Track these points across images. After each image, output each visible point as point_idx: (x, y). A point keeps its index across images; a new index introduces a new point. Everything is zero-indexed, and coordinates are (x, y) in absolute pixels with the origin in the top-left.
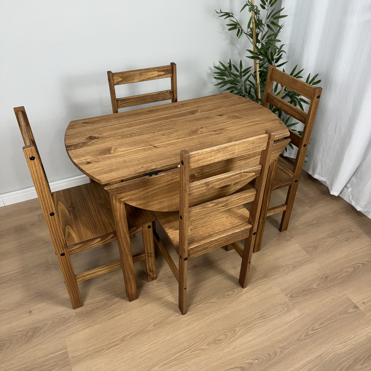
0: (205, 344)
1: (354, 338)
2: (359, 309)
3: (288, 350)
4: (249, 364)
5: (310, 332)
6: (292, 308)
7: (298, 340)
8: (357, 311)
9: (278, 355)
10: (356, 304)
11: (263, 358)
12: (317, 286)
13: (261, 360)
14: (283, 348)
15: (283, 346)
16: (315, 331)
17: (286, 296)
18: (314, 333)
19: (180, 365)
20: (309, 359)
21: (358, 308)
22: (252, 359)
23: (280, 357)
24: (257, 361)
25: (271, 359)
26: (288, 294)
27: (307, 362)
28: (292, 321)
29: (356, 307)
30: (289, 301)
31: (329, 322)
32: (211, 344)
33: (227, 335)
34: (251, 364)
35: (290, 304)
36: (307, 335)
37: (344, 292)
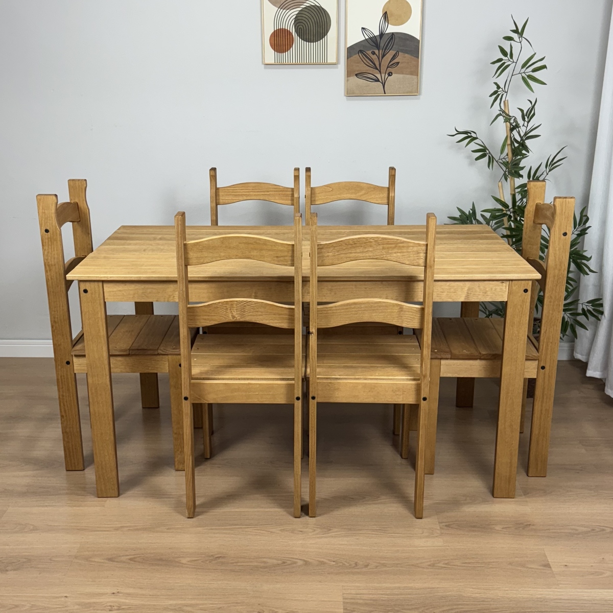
0: (280, 529)
1: (507, 590)
2: (549, 569)
3: (388, 569)
4: (320, 561)
5: (441, 565)
6: (437, 536)
7: (412, 565)
8: (544, 569)
9: (369, 567)
10: (550, 563)
11: (346, 563)
12: (503, 528)
13: (341, 564)
14: (384, 565)
15: (384, 563)
16: (449, 566)
17: (439, 523)
18: (445, 567)
19: (232, 535)
20: (410, 585)
21: (550, 567)
22: (329, 560)
23: (370, 570)
24: (334, 563)
25: (356, 567)
26: (445, 522)
27: (405, 587)
28: (423, 547)
29: (548, 566)
30: (439, 528)
31: (482, 565)
32: (287, 531)
33: (315, 530)
34: (323, 563)
35: (439, 532)
36: (432, 565)
37: (544, 547)
